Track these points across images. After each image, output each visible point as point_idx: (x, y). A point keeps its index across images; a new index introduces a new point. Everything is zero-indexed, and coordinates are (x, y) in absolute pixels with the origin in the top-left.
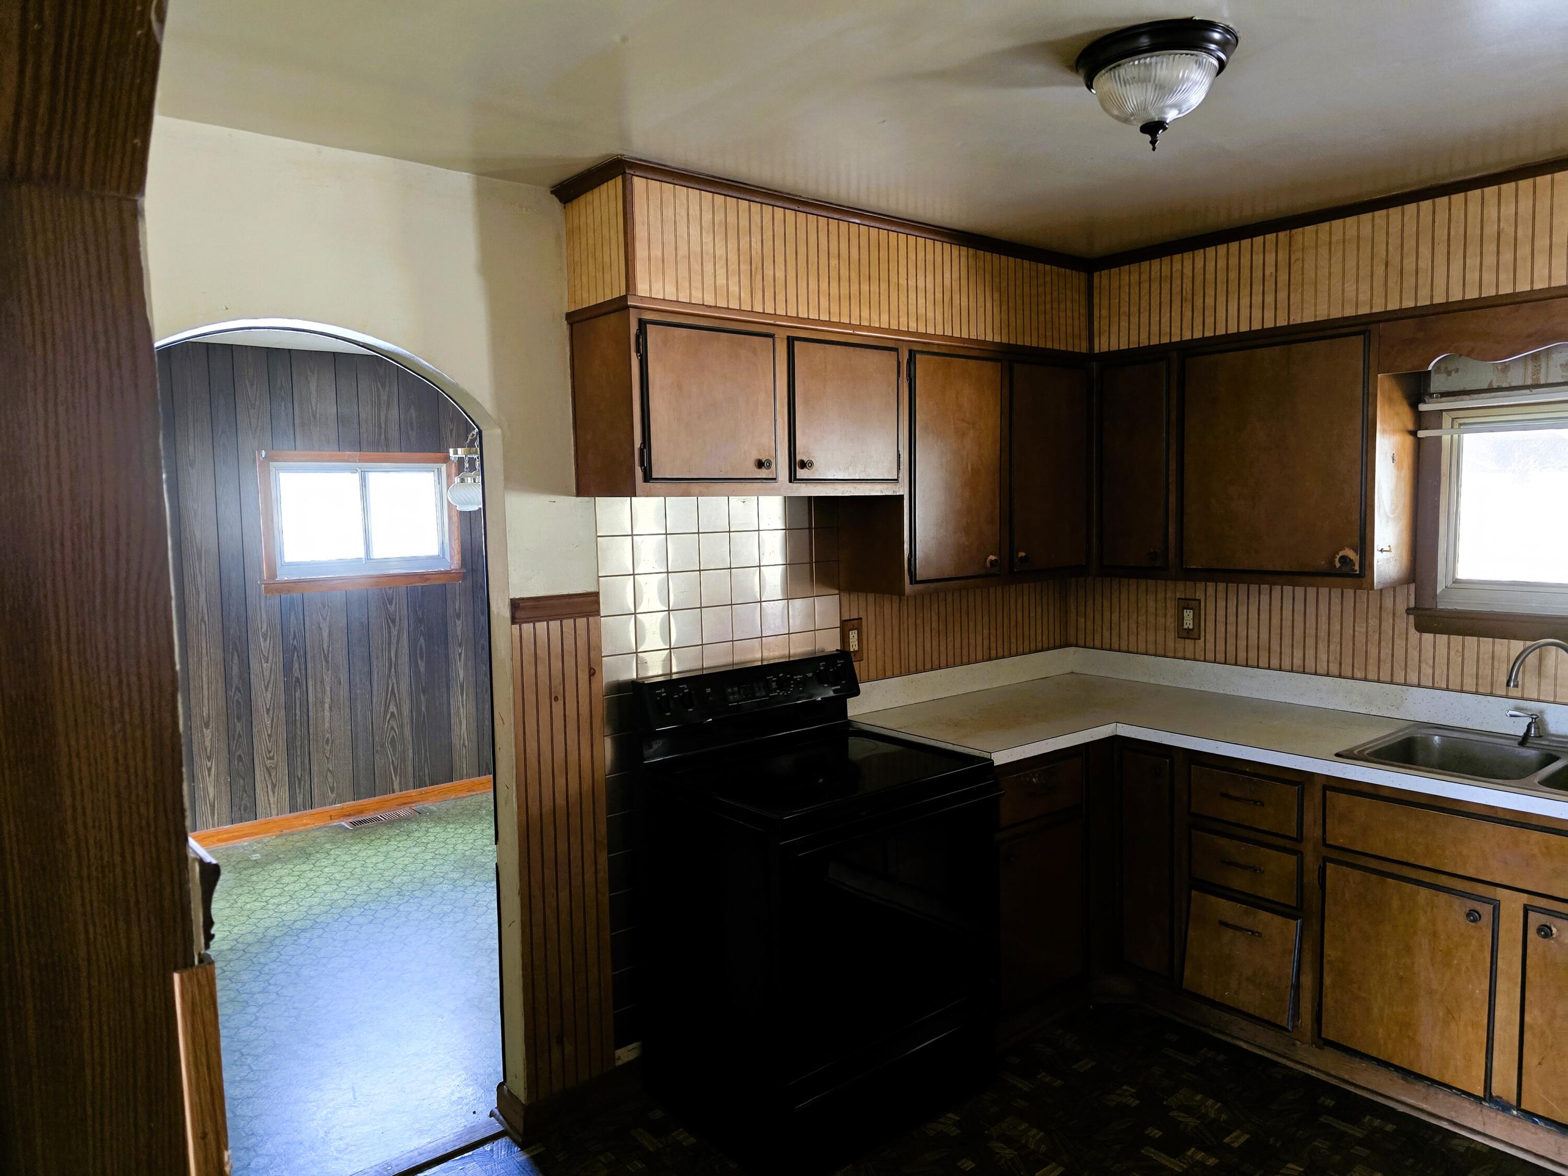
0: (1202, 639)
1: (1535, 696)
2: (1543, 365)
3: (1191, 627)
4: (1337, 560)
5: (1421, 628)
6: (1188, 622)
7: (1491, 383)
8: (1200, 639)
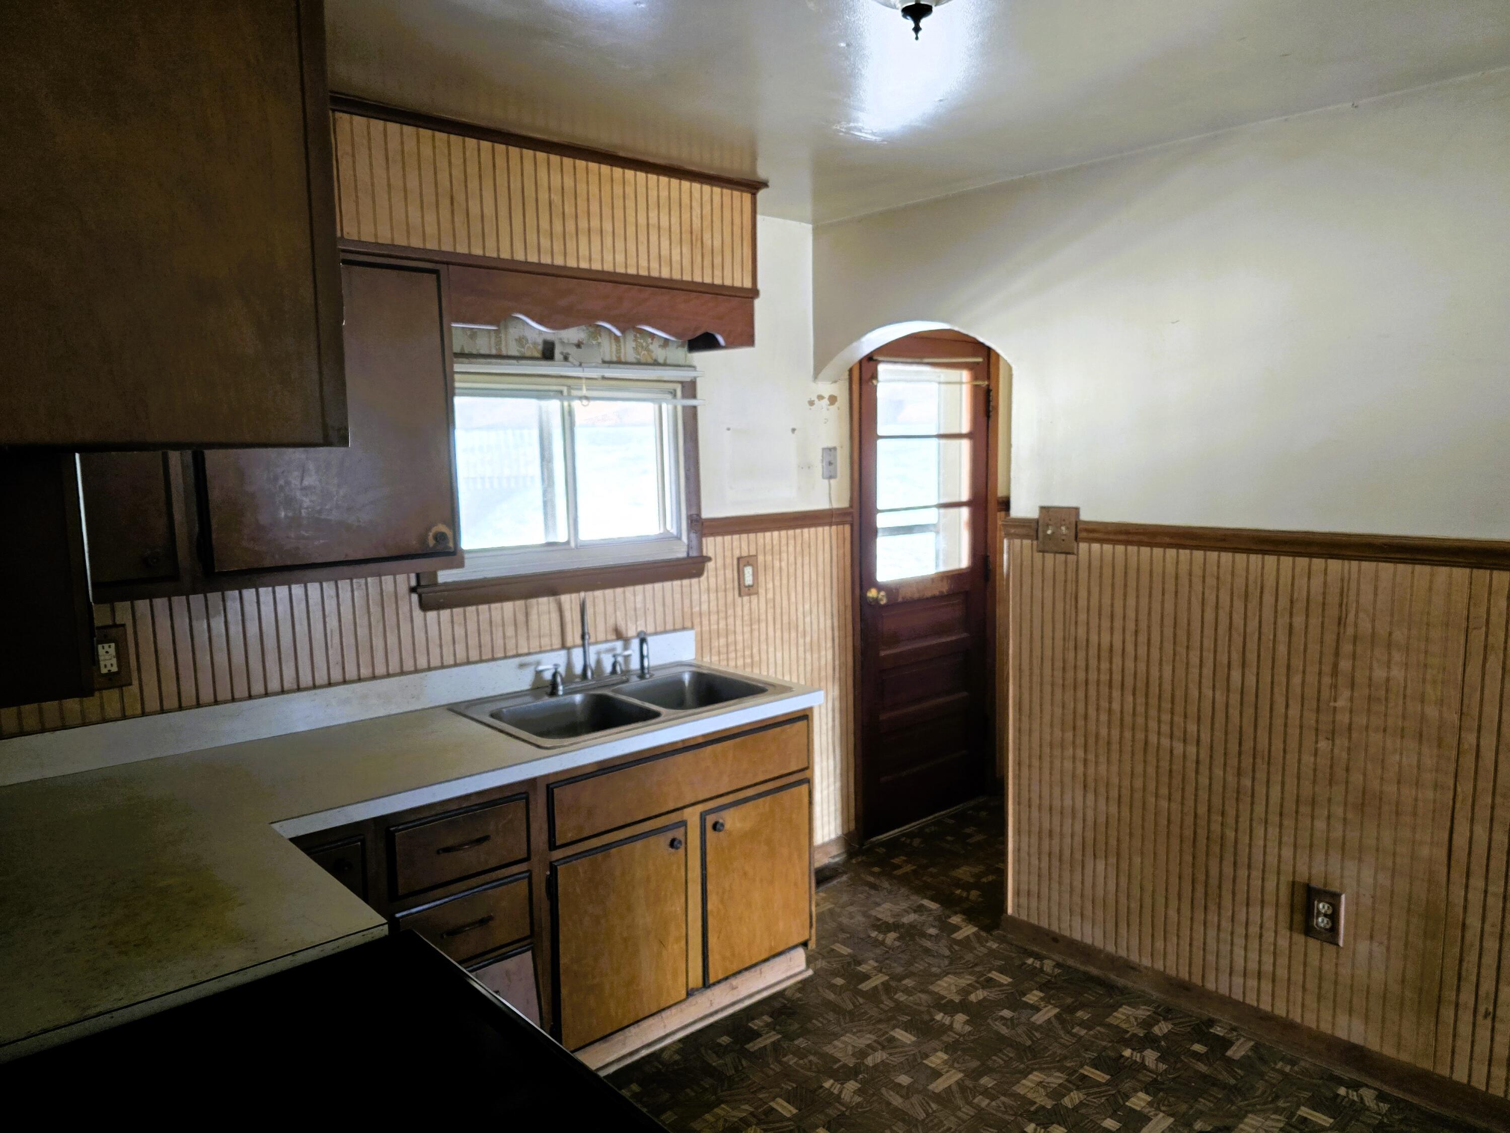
0: (136, 682)
1: (526, 651)
2: (503, 336)
3: (115, 669)
4: (431, 535)
5: (425, 606)
6: (108, 663)
7: (463, 348)
8: (130, 684)
